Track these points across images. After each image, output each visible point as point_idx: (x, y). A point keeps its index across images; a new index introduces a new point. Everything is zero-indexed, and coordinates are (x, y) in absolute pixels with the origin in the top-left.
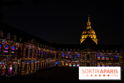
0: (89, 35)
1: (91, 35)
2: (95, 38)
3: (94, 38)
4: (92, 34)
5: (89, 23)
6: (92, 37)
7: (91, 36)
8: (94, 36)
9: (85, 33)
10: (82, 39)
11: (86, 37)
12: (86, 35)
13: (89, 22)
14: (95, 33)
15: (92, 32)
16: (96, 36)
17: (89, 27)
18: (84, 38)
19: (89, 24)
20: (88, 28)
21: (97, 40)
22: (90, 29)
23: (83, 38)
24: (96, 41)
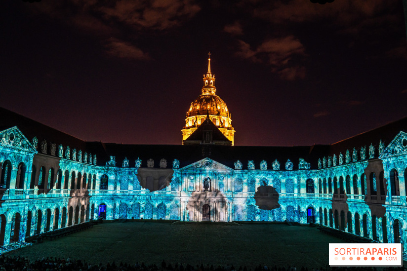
0: (208, 114)
1: (216, 117)
2: (227, 125)
3: (223, 127)
4: (218, 114)
5: (210, 78)
6: (218, 124)
7: (215, 120)
8: (223, 118)
9: (198, 107)
10: (188, 128)
11: (199, 123)
12: (201, 117)
13: (209, 75)
14: (227, 110)
15: (219, 108)
16: (230, 121)
17: (210, 92)
18: (194, 126)
19: (209, 81)
20: (207, 93)
21: (233, 132)
22: (212, 97)
23: (189, 124)
24: (230, 135)
